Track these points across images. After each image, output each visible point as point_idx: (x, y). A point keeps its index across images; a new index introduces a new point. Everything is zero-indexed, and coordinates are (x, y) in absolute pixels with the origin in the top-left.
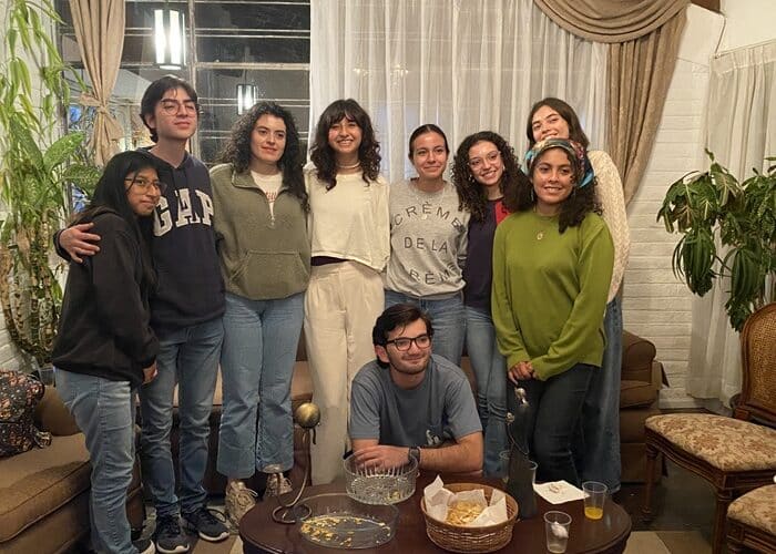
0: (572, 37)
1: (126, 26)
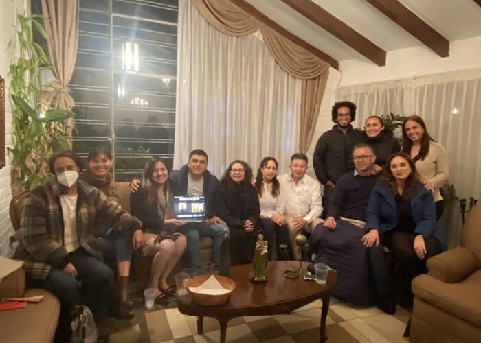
1: (79, 47)
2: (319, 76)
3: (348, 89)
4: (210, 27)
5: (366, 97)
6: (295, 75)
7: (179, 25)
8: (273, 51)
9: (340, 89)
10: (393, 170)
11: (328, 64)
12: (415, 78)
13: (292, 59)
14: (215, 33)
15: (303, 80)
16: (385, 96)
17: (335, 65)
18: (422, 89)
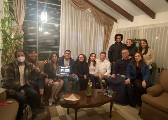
0: (100, 25)
1: (25, 13)
2: (110, 25)
3: (120, 29)
4: (72, 7)
5: (127, 32)
6: (102, 24)
7: (61, 6)
8: (94, 16)
9: (117, 30)
10: (135, 58)
11: (114, 21)
12: (143, 26)
13: (101, 18)
14: (74, 9)
15: (105, 26)
16: (133, 32)
17: (116, 21)
18: (146, 30)
